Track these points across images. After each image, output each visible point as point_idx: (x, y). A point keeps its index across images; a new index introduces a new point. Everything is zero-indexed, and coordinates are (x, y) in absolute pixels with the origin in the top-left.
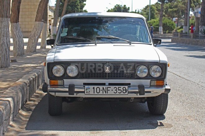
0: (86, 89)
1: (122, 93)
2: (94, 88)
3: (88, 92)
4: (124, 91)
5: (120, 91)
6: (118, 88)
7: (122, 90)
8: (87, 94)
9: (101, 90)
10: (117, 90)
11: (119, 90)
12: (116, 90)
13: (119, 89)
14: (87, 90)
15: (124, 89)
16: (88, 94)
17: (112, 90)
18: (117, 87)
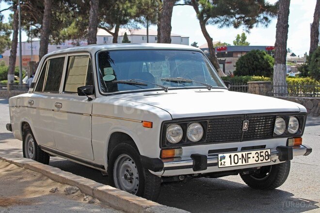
0: (219, 159)
1: (265, 161)
2: (230, 157)
3: (223, 163)
4: (267, 158)
5: (262, 158)
6: (261, 152)
7: (264, 156)
8: (221, 166)
9: (240, 159)
10: (259, 156)
11: (261, 156)
12: (257, 157)
13: (262, 154)
14: (221, 160)
15: (267, 154)
16: (223, 166)
17: (253, 157)
18: (259, 152)
